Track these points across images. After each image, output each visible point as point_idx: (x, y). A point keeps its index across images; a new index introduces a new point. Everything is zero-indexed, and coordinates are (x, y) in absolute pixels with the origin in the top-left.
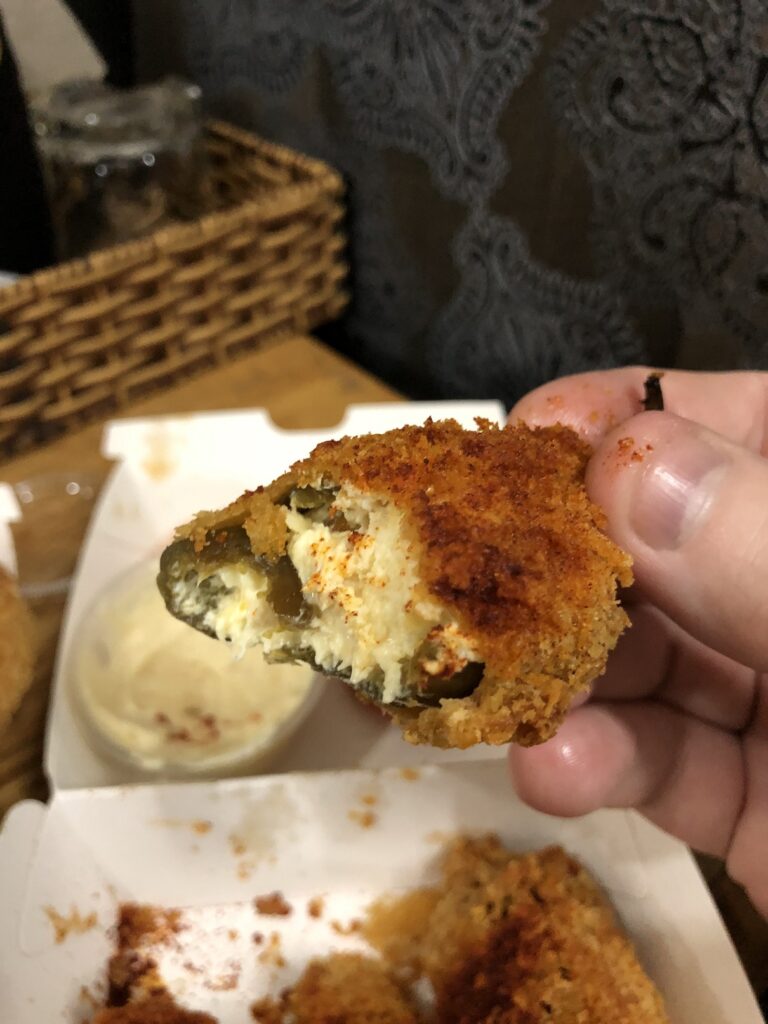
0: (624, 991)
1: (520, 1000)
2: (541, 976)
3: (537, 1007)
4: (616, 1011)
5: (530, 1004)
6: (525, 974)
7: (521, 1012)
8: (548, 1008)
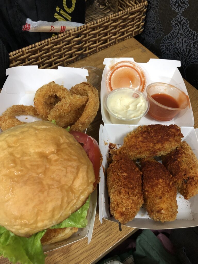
0: (195, 161)
1: (179, 160)
2: (182, 157)
3: (181, 161)
4: (193, 163)
5: (180, 160)
6: (180, 157)
7: (179, 161)
8: (183, 161)
